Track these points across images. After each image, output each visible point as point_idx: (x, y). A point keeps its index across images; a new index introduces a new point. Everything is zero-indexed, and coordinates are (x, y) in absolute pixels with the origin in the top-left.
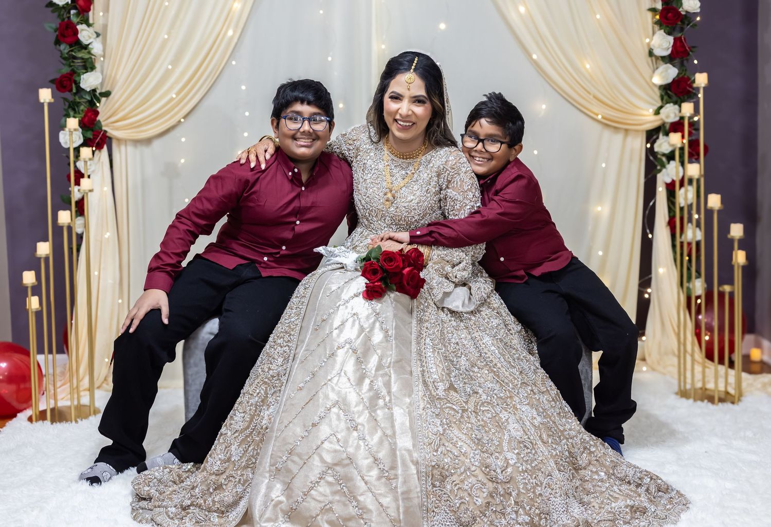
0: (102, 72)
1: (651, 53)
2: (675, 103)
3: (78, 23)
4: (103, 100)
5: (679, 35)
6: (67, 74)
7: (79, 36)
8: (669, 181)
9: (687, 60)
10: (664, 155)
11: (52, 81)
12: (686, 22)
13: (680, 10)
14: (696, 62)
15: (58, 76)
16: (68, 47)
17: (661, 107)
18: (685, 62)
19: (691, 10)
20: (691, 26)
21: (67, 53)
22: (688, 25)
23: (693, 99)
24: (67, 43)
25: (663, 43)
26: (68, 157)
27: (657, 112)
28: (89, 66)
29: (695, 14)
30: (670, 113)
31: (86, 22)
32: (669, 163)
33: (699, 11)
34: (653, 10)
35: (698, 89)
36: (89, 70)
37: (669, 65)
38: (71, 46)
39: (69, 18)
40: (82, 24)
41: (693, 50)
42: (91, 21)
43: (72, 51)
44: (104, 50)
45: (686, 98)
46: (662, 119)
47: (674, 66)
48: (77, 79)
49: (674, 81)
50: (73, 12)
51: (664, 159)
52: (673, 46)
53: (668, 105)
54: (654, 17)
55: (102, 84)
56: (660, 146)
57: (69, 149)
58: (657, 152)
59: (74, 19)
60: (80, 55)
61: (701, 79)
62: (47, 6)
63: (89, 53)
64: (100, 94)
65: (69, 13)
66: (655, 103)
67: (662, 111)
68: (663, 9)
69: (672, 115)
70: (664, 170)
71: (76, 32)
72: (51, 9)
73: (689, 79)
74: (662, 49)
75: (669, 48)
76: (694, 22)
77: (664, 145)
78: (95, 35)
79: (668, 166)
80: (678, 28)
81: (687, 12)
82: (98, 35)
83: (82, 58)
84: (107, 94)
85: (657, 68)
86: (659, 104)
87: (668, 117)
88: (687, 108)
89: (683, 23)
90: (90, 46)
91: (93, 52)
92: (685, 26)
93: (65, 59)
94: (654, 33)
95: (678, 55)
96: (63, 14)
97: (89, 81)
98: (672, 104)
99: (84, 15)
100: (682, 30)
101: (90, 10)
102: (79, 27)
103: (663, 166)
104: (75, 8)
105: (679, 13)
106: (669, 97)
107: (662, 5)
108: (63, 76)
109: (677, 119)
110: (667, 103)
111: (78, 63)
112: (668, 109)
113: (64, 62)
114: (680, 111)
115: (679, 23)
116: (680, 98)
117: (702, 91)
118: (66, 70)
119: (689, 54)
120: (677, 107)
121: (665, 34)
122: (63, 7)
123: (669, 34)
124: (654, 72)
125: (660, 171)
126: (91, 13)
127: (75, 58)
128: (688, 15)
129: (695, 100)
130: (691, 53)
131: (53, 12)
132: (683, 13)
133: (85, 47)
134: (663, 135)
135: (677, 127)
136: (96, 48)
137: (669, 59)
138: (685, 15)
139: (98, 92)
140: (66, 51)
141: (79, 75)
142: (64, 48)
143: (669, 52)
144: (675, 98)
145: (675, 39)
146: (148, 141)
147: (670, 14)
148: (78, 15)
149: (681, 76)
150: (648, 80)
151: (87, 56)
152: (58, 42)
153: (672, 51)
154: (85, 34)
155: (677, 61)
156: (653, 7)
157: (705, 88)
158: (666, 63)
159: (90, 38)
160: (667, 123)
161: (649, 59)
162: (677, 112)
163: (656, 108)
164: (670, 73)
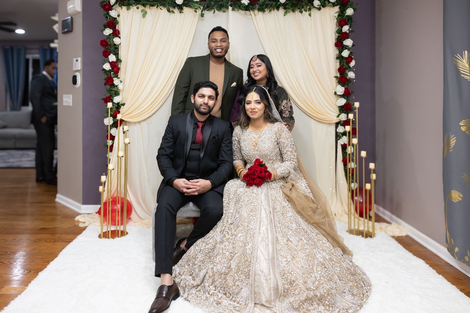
0: (122, 97)
1: (335, 93)
2: (345, 113)
3: (114, 77)
4: (122, 107)
5: (347, 87)
6: (109, 96)
7: (114, 82)
8: (343, 144)
9: (350, 96)
10: (341, 133)
11: (103, 99)
12: (350, 82)
13: (347, 77)
14: (354, 97)
15: (105, 97)
16: (109, 86)
17: (339, 115)
18: (349, 97)
19: (351, 77)
20: (352, 84)
21: (109, 89)
22: (350, 83)
23: (352, 112)
24: (109, 85)
25: (341, 90)
26: (108, 129)
27: (338, 116)
28: (117, 94)
29: (353, 79)
30: (343, 117)
31: (117, 76)
32: (343, 137)
33: (354, 78)
34: (336, 77)
35: (355, 108)
36: (117, 95)
37: (343, 98)
38: (110, 86)
39: (110, 75)
40: (115, 77)
41: (353, 92)
42: (119, 77)
43: (111, 88)
44: (123, 88)
45: (349, 111)
46: (340, 119)
47: (345, 99)
48: (112, 99)
49: (345, 105)
50: (112, 73)
51: (341, 135)
52: (344, 91)
53: (342, 114)
54: (337, 79)
55: (122, 101)
56: (339, 129)
57: (108, 126)
58: (338, 132)
59: (112, 76)
60: (114, 89)
61: (357, 105)
62: (102, 70)
63: (118, 89)
64: (121, 104)
65: (111, 73)
66: (337, 113)
67: (340, 116)
68: (340, 77)
69: (344, 118)
70: (341, 139)
71: (113, 81)
72: (104, 71)
73: (350, 104)
74: (340, 92)
75: (342, 92)
76: (353, 82)
77: (341, 129)
78: (120, 82)
79: (342, 138)
80: (346, 84)
81: (350, 78)
82: (121, 82)
83: (115, 91)
84: (124, 105)
85: (338, 99)
86: (339, 114)
87: (342, 118)
88: (351, 116)
89: (348, 82)
90: (118, 86)
91: (119, 88)
92: (349, 83)
93: (108, 91)
94: (336, 87)
95: (346, 95)
96: (108, 74)
97: (116, 99)
98: (344, 114)
99: (116, 74)
100: (348, 85)
101: (119, 72)
102: (114, 79)
103: (340, 138)
104: (113, 72)
105: (347, 78)
106: (343, 111)
107: (340, 75)
108: (107, 98)
109: (346, 119)
110: (342, 113)
111: (113, 92)
112: (342, 115)
113: (108, 92)
114: (348, 117)
115: (347, 82)
116: (347, 111)
117: (357, 109)
118: (108, 95)
119: (350, 94)
120: (346, 115)
121: (341, 86)
122: (108, 71)
123: (342, 86)
124: (337, 101)
125: (339, 139)
126: (119, 73)
127: (112, 90)
128: (350, 79)
129: (353, 112)
130: (352, 94)
131: (104, 73)
132: (348, 78)
133: (117, 86)
134: (340, 125)
135: (346, 123)
136: (120, 87)
137: (343, 96)
138: (349, 79)
139: (120, 104)
140: (108, 88)
141: (113, 97)
142: (108, 87)
143: (343, 93)
144: (345, 111)
145: (345, 88)
146: (140, 122)
147: (343, 79)
148: (113, 74)
149: (347, 103)
150: (334, 104)
151: (116, 90)
152: (105, 84)
153: (344, 93)
154: (116, 81)
155: (346, 97)
156: (336, 76)
157: (358, 108)
158: (341, 98)
159: (118, 83)
160: (342, 121)
161: (335, 96)
162: (346, 117)
163: (337, 115)
164: (343, 102)
